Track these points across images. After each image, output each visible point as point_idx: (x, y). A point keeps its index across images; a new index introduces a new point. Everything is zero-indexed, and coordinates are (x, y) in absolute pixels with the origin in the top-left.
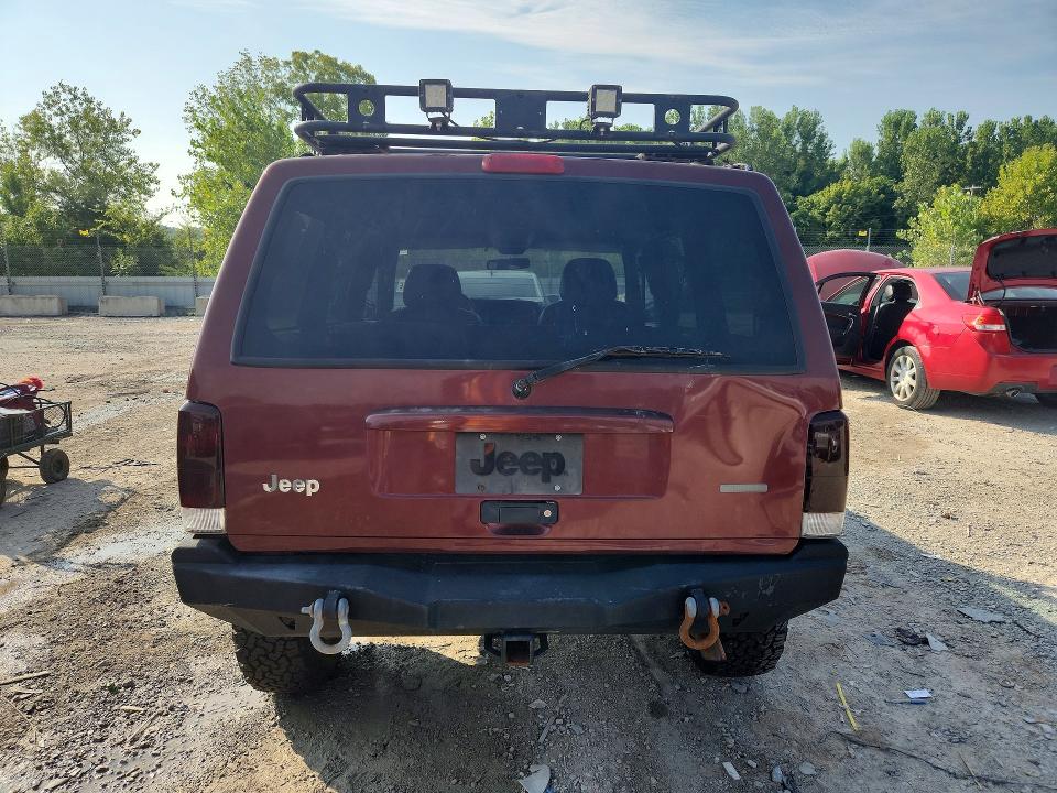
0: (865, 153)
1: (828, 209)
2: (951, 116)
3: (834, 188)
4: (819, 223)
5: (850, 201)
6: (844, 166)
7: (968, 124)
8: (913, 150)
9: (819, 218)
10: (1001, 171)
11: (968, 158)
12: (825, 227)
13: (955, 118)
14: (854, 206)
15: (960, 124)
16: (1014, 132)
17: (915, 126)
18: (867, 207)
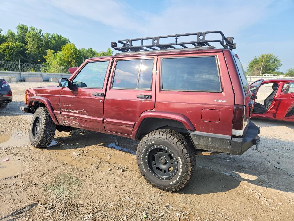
0: (13, 35)
1: (5, 50)
2: (37, 29)
3: (5, 44)
4: (2, 55)
5: (12, 49)
6: (7, 38)
7: (42, 32)
8: (29, 37)
9: (2, 53)
10: (62, 48)
11: (43, 42)
12: (5, 56)
13: (38, 30)
14: (14, 51)
15: (40, 32)
16: (54, 37)
17: (28, 30)
18: (18, 51)
